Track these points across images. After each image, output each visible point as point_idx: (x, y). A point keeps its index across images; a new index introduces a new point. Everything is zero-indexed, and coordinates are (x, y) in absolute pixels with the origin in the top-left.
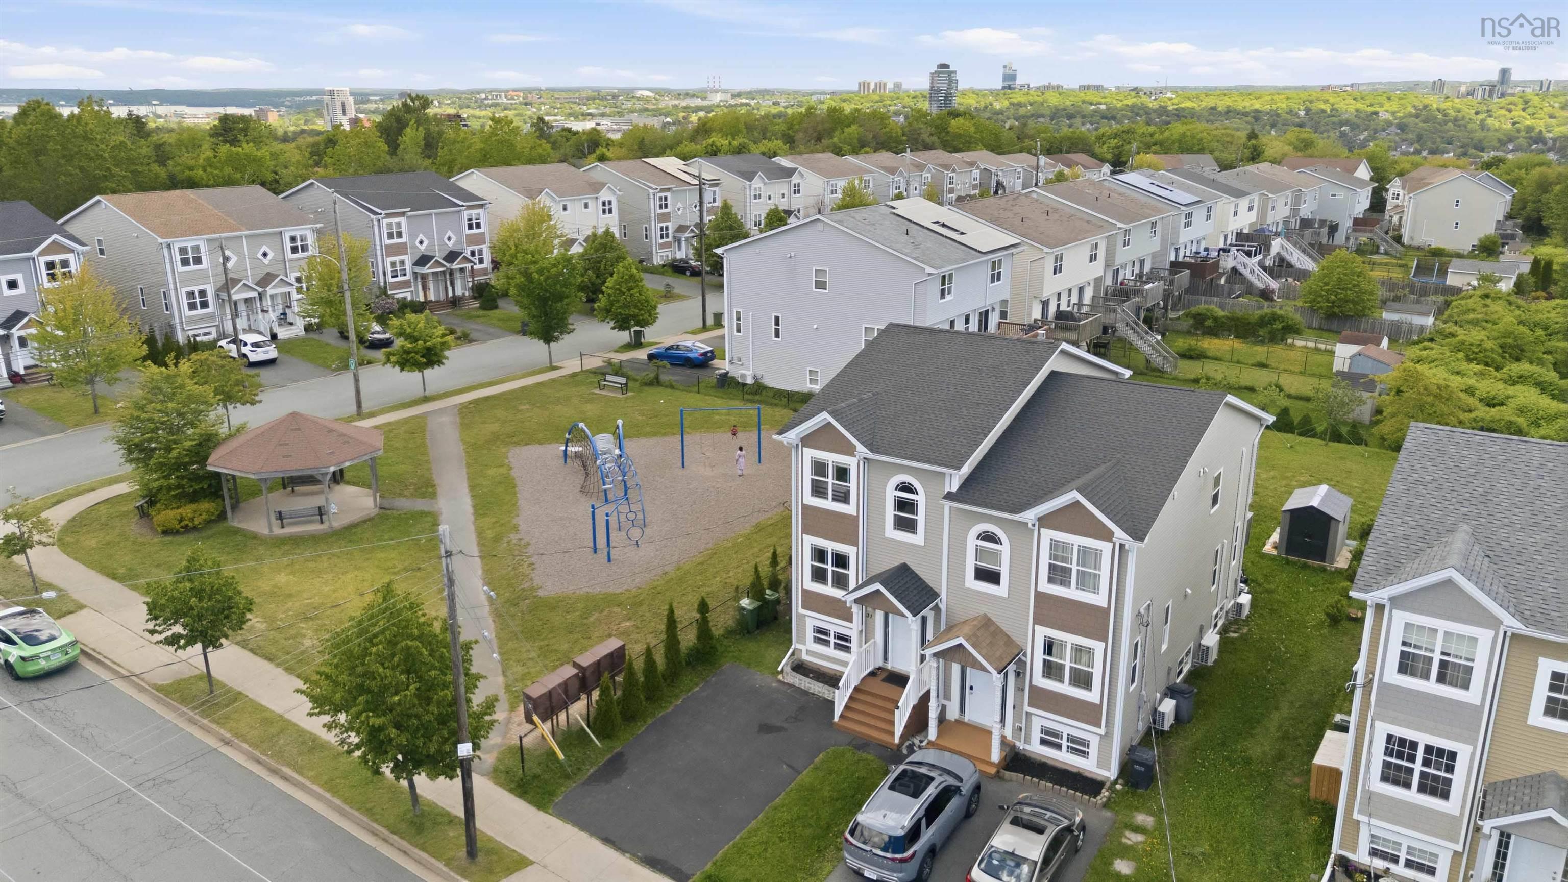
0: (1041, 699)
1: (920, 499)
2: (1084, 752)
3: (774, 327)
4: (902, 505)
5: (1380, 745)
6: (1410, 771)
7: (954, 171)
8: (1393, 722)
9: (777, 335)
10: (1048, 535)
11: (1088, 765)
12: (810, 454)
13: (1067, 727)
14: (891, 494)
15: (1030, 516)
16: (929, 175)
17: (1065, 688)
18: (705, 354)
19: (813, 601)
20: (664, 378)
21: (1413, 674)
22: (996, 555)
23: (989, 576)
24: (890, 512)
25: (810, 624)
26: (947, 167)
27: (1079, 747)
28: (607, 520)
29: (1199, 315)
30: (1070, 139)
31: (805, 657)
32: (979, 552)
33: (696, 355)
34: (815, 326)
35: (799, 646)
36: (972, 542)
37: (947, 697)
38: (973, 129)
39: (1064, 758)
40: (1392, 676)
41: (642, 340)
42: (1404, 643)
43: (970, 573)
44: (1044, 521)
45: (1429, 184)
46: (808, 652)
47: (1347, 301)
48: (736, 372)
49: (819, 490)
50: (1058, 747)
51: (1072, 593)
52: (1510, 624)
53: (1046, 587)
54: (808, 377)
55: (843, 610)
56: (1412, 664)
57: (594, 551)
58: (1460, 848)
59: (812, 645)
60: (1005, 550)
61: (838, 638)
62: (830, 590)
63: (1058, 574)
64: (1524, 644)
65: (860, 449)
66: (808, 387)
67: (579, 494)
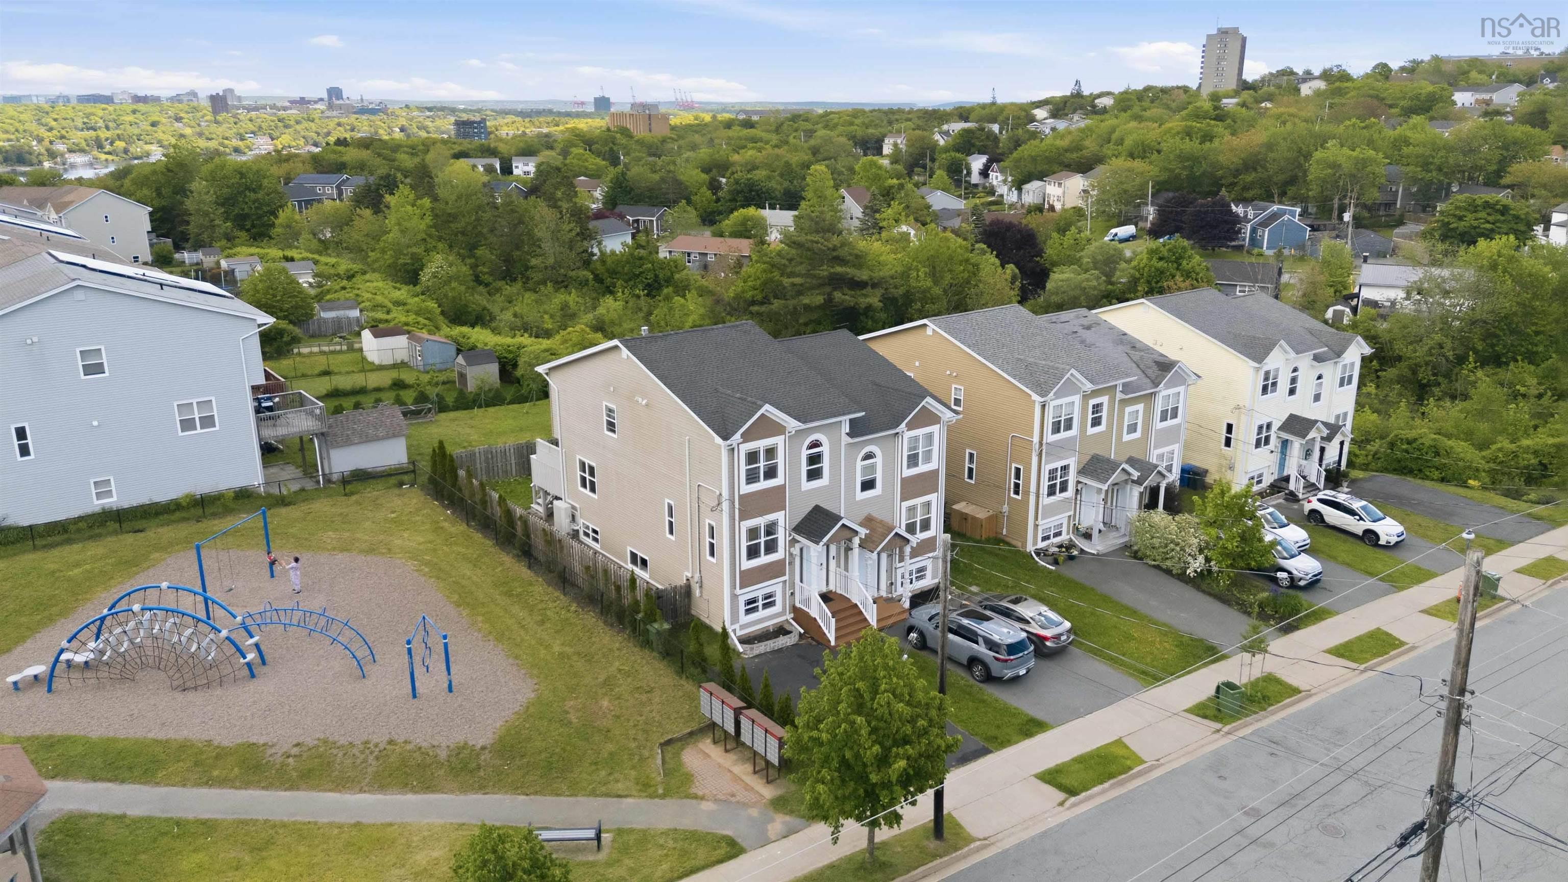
1: (825, 449)
2: (924, 575)
3: (16, 443)
4: (812, 460)
5: (1046, 477)
6: (1056, 485)
8: (1050, 462)
9: (25, 451)
10: (909, 435)
11: (927, 583)
12: (744, 448)
13: (914, 565)
14: (805, 453)
15: (901, 427)
17: (918, 537)
19: (747, 578)
21: (1056, 432)
22: (873, 467)
23: (868, 485)
24: (804, 468)
25: (743, 601)
27: (922, 573)
28: (446, 645)
32: (865, 469)
34: (95, 423)
36: (859, 464)
39: (915, 586)
40: (1050, 438)
42: (1053, 418)
43: (858, 487)
44: (906, 428)
46: (742, 627)
49: (752, 477)
50: (911, 582)
51: (919, 469)
52: (1089, 387)
53: (908, 472)
54: (94, 492)
55: (775, 570)
56: (1056, 429)
57: (414, 696)
58: (1072, 513)
59: (744, 619)
60: (879, 460)
61: (766, 598)
62: (764, 559)
63: (913, 460)
64: (1086, 397)
65: (792, 424)
66: (96, 504)
67: (190, 695)
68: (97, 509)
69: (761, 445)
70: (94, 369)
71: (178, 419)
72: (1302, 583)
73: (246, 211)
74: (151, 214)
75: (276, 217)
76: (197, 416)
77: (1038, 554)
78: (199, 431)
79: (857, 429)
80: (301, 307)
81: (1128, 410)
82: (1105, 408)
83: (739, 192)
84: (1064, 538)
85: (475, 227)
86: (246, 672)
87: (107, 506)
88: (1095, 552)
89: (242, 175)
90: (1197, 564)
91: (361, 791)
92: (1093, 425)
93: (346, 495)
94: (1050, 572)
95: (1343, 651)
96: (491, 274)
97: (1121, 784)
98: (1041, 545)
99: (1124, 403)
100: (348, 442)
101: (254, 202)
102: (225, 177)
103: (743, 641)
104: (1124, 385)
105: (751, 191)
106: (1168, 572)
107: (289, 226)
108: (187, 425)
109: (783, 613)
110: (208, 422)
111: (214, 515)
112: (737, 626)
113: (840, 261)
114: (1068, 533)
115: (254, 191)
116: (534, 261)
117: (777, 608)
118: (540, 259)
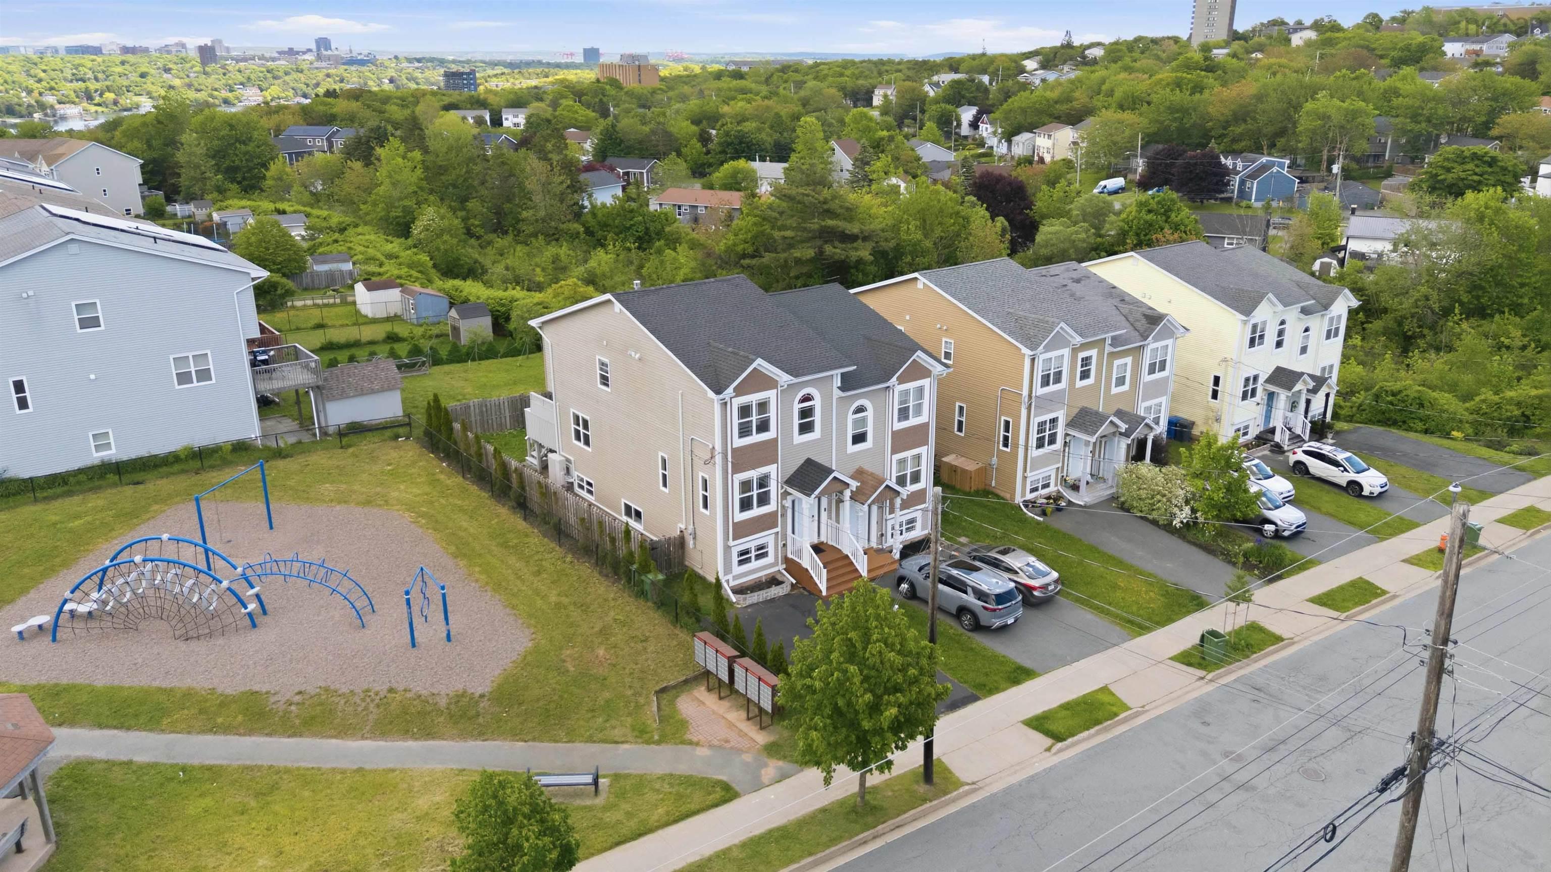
1: (817, 403)
2: (914, 526)
3: (14, 396)
4: (803, 413)
5: (1035, 430)
6: (1044, 437)
8: (1039, 415)
9: (23, 404)
10: (899, 389)
11: (916, 534)
12: (737, 402)
13: (904, 516)
14: (797, 407)
15: (891, 381)
17: (909, 489)
19: (738, 531)
21: (1045, 385)
22: (864, 420)
23: (859, 438)
24: (796, 421)
25: (736, 552)
27: (912, 525)
28: (444, 595)
32: (855, 422)
34: (92, 377)
36: (850, 418)
39: (905, 537)
40: (1040, 391)
42: (1042, 371)
43: (849, 440)
44: (897, 382)
45: (63, 155)
46: (735, 578)
49: (745, 430)
51: (911, 422)
52: (1078, 340)
53: (899, 426)
54: (93, 444)
55: (767, 522)
57: (414, 645)
58: (1060, 465)
59: (737, 570)
60: (870, 414)
61: (758, 549)
62: (756, 511)
63: (904, 414)
64: (1075, 351)
65: (784, 378)
66: (96, 457)
67: (193, 644)
68: (97, 462)
69: (753, 398)
70: (89, 322)
71: (174, 373)
72: (1286, 534)
73: (237, 163)
74: (142, 166)
75: (267, 169)
76: (193, 370)
77: (1026, 506)
78: (195, 384)
79: (848, 383)
80: (295, 260)
81: (1117, 362)
82: (1094, 361)
83: (729, 144)
84: (1052, 489)
85: (465, 180)
86: (248, 621)
87: (106, 459)
88: (1082, 503)
89: (232, 127)
90: (1183, 515)
91: (363, 738)
92: (1082, 378)
93: (342, 447)
94: (1038, 523)
95: (1325, 600)
96: (482, 226)
97: (1106, 729)
98: (1030, 496)
99: (1113, 356)
100: (343, 395)
101: (245, 154)
102: (215, 129)
103: (738, 591)
104: (1114, 338)
105: (741, 143)
106: (1154, 523)
107: (280, 179)
108: (184, 378)
109: (775, 564)
110: (204, 375)
111: (213, 467)
112: (730, 577)
113: (830, 213)
114: (1056, 485)
115: (244, 143)
116: (525, 214)
117: (770, 559)
118: (531, 212)
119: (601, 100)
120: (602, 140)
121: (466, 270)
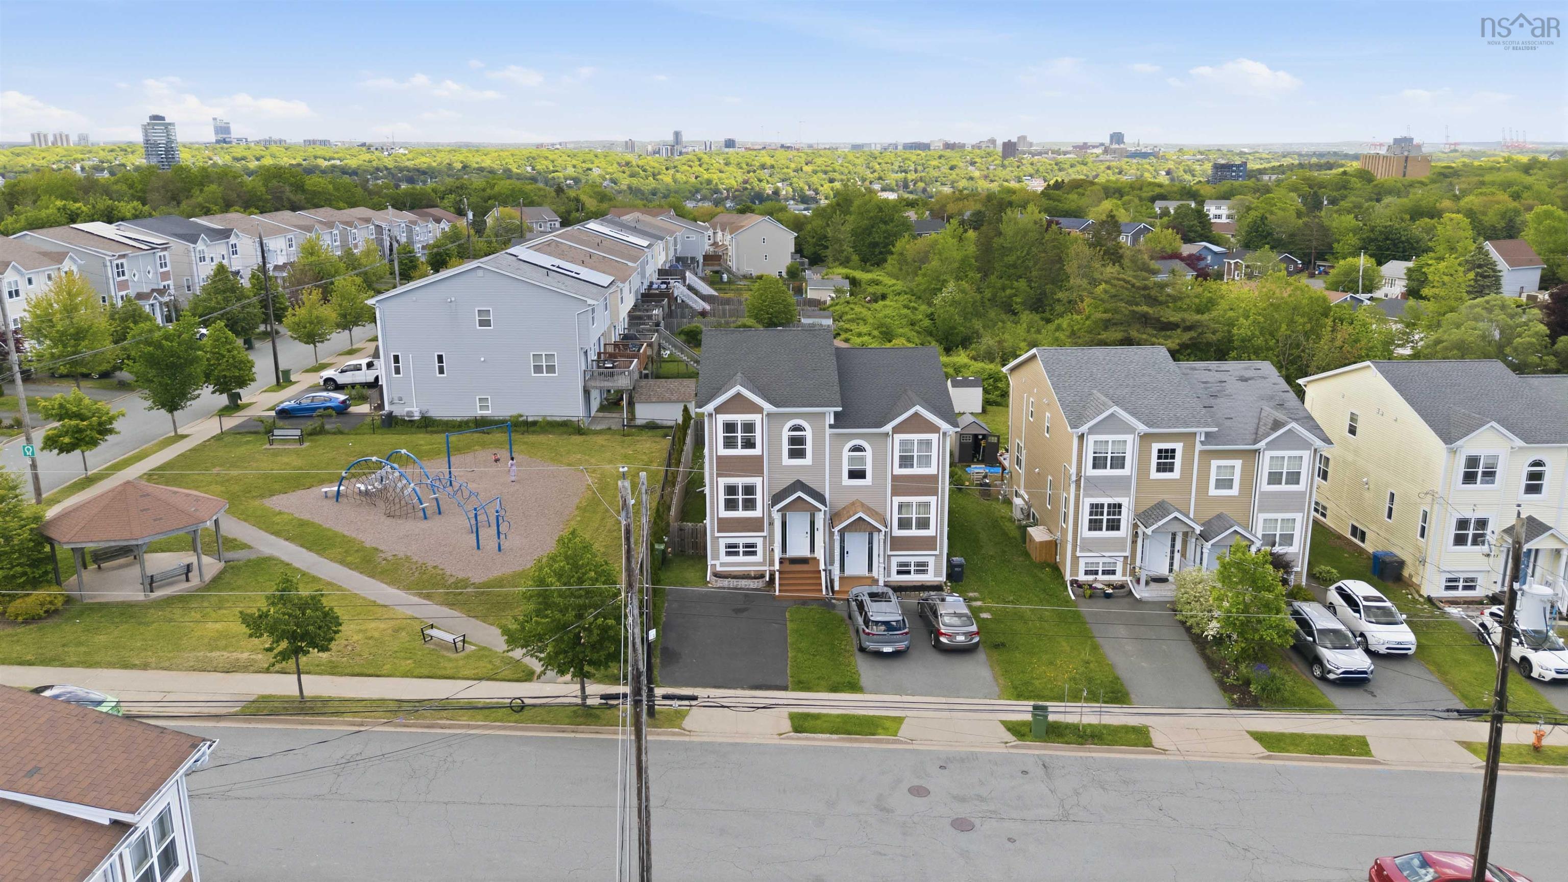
0: (897, 544)
1: (808, 434)
2: (924, 570)
3: (437, 365)
4: (794, 441)
5: (1087, 510)
6: (1101, 521)
7: (355, 228)
8: (1092, 496)
9: (441, 371)
10: (898, 437)
11: (929, 577)
12: (722, 418)
13: (912, 557)
14: (786, 434)
15: (888, 428)
16: (337, 232)
17: (914, 532)
18: (344, 402)
19: (725, 525)
20: (327, 427)
21: (1099, 468)
22: (862, 460)
23: (859, 474)
24: (786, 447)
25: (722, 543)
26: (350, 224)
27: (922, 568)
29: (691, 331)
30: (412, 195)
31: (719, 569)
32: (851, 459)
33: (337, 404)
34: (482, 359)
35: (713, 562)
36: (846, 454)
37: (832, 563)
38: (331, 186)
39: (914, 578)
40: (1090, 472)
41: (239, 402)
42: (1095, 453)
43: (845, 474)
44: (896, 430)
45: (742, 227)
46: (722, 565)
47: (779, 313)
48: (399, 411)
49: (730, 443)
50: (909, 572)
51: (916, 471)
52: (1142, 428)
53: (898, 471)
54: (478, 405)
55: (755, 525)
56: (1098, 463)
57: (478, 548)
58: (1127, 554)
59: (723, 558)
60: (869, 454)
61: (747, 547)
62: (740, 513)
63: (906, 461)
64: (1146, 438)
65: (767, 407)
66: (479, 413)
67: (390, 519)
68: (477, 416)
69: (739, 418)
70: (485, 323)
71: (532, 364)
74: (796, 238)
75: (894, 246)
76: (544, 364)
77: (1072, 585)
78: (545, 374)
79: (840, 420)
80: (784, 312)
81: (1215, 463)
82: (1178, 455)
84: (1118, 578)
85: (1023, 262)
87: (482, 415)
88: (1138, 597)
89: (881, 210)
90: (1212, 629)
91: (398, 588)
92: (1161, 468)
93: (623, 435)
98: (1082, 577)
99: (1208, 455)
100: (648, 401)
101: (884, 232)
102: (869, 211)
103: (717, 575)
104: (1207, 434)
106: (1188, 629)
107: (901, 254)
108: (538, 369)
109: (762, 564)
110: (551, 369)
111: (534, 432)
112: (717, 563)
114: (1124, 574)
115: (886, 223)
116: (1060, 295)
117: (759, 558)
118: (1067, 294)
119: (1315, 193)
120: (1249, 233)
121: (959, 339)
